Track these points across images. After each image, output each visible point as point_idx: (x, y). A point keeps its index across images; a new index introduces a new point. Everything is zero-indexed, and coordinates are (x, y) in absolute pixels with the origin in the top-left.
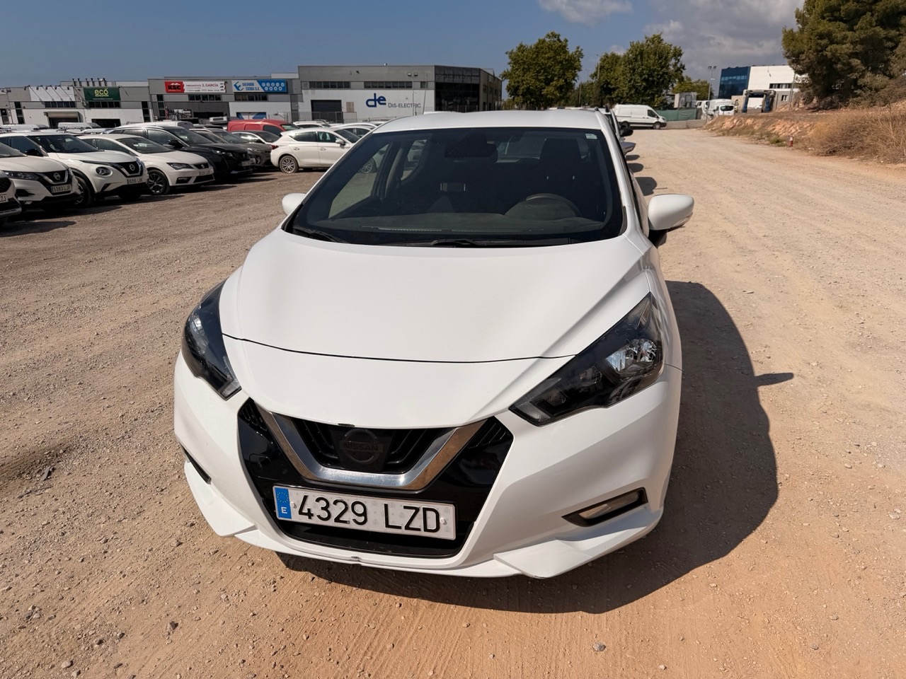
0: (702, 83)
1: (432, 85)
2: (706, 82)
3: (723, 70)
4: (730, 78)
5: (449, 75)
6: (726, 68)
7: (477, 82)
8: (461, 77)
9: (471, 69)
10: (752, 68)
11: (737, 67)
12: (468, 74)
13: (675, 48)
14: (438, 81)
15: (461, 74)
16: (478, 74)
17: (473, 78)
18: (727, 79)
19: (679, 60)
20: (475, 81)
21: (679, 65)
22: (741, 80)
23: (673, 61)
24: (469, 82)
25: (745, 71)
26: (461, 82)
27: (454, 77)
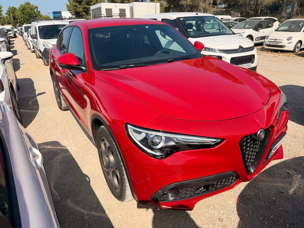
0: (47, 16)
2: (48, 16)
3: (53, 12)
4: (56, 15)
6: (54, 11)
10: (62, 12)
11: (57, 11)
13: (35, 6)
18: (55, 15)
19: (37, 10)
21: (38, 11)
22: (59, 16)
23: (36, 10)
25: (60, 13)
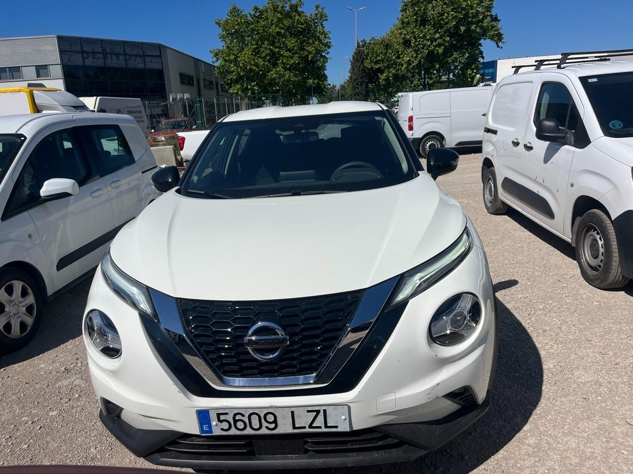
1: (57, 70)
5: (94, 53)
7: (157, 66)
8: (122, 57)
9: (143, 44)
10: (499, 61)
12: (135, 53)
14: (69, 63)
15: (121, 51)
16: (158, 54)
17: (148, 59)
20: (153, 64)
22: (489, 73)
24: (141, 66)
25: (492, 65)
26: (124, 65)
27: (105, 58)
